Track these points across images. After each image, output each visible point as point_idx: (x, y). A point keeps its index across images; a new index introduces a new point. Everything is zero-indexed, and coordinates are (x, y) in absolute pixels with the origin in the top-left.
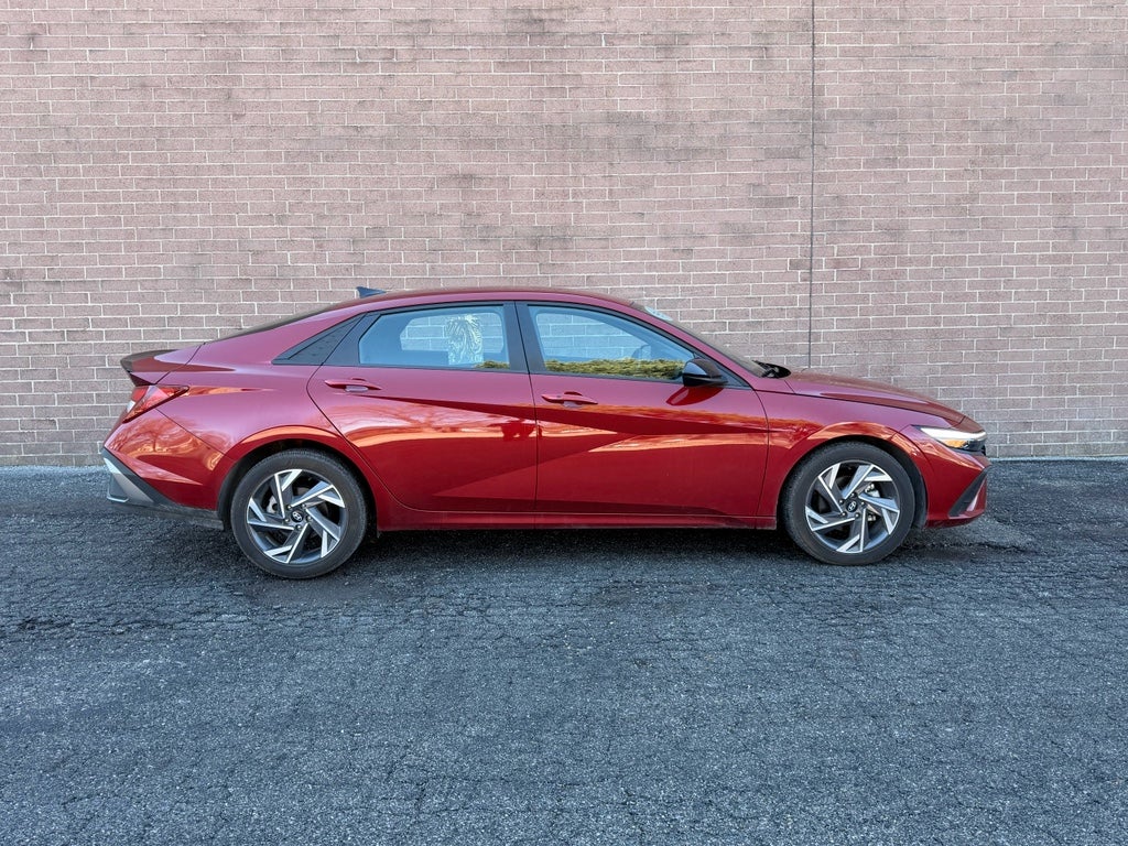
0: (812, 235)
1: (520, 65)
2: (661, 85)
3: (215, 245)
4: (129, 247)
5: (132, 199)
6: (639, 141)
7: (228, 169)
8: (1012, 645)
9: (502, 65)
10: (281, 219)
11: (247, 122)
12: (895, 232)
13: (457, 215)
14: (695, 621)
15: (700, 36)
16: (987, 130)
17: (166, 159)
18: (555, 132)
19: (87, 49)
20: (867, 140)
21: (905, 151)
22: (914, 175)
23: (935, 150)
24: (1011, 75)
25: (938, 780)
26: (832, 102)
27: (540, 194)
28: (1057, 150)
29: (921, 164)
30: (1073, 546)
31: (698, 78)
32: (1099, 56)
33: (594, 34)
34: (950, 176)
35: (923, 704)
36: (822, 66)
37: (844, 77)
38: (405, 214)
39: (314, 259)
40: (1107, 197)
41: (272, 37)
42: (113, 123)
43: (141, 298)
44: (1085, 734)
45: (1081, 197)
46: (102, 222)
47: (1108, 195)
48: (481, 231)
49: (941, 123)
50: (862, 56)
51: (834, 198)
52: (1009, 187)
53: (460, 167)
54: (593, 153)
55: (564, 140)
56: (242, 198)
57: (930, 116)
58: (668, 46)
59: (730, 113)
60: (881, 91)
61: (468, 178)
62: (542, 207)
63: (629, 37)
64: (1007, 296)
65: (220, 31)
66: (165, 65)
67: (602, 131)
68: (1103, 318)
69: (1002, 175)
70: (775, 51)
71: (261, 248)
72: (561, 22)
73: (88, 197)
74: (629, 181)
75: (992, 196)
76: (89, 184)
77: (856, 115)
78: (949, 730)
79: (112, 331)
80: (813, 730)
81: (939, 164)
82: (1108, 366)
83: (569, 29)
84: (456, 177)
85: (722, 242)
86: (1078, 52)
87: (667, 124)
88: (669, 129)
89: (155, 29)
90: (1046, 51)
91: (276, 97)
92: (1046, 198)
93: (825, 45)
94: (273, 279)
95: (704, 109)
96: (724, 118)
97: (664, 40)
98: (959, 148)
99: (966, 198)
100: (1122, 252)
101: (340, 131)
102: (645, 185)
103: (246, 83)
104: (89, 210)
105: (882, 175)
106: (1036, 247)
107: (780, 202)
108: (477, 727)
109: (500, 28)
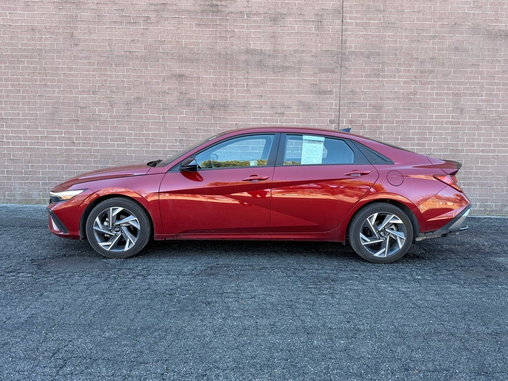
0: (340, 108)
1: (206, 25)
2: (272, 37)
3: (63, 104)
4: (24, 104)
5: (26, 81)
6: (261, 62)
7: (71, 69)
8: (392, 301)
9: (198, 25)
10: (94, 92)
11: (80, 48)
12: (378, 108)
13: (176, 93)
14: (245, 284)
15: (290, 15)
16: (422, 62)
17: (42, 63)
18: (222, 57)
19: (8, 12)
20: (366, 65)
21: (383, 71)
22: (388, 82)
23: (398, 71)
24: (434, 37)
25: (325, 367)
26: (351, 47)
27: (215, 85)
28: (454, 72)
29: (391, 77)
30: (442, 255)
31: (289, 34)
32: (475, 30)
33: (241, 12)
34: (405, 83)
35: (335, 329)
36: (346, 30)
37: (356, 36)
38: (151, 92)
39: (109, 112)
40: (477, 95)
41: (93, 9)
42: (18, 46)
43: (28, 127)
44: (409, 347)
45: (465, 94)
46: (11, 91)
47: (478, 94)
48: (187, 101)
49: (401, 58)
50: (365, 26)
51: (350, 92)
52: (432, 89)
53: (178, 71)
54: (240, 67)
55: (227, 61)
56: (77, 83)
57: (396, 55)
58: (276, 19)
59: (303, 51)
60: (373, 43)
61: (181, 76)
62: (215, 91)
63: (257, 14)
64: (430, 139)
65: (68, 5)
66: (43, 20)
67: (243, 57)
68: (474, 151)
69: (428, 83)
70: (325, 23)
71: (85, 106)
72: (226, 6)
73: (6, 80)
74: (256, 80)
75: (424, 92)
76: (7, 74)
77: (362, 53)
78: (343, 342)
79: (14, 142)
80: (275, 339)
81: (400, 77)
82: (476, 173)
83: (230, 10)
84: (175, 75)
85: (298, 110)
86: (466, 27)
87: (274, 55)
88: (275, 57)
89: (39, 4)
90: (450, 27)
91: (94, 36)
92: (448, 94)
93: (348, 21)
94: (89, 120)
95: (291, 48)
96: (300, 53)
97: (273, 16)
98: (409, 70)
99: (411, 93)
100: (484, 120)
101: (122, 53)
102: (264, 82)
103: (80, 30)
104: (6, 86)
105: (372, 81)
106: (444, 117)
107: (325, 92)
108: (110, 333)
109: (198, 8)
